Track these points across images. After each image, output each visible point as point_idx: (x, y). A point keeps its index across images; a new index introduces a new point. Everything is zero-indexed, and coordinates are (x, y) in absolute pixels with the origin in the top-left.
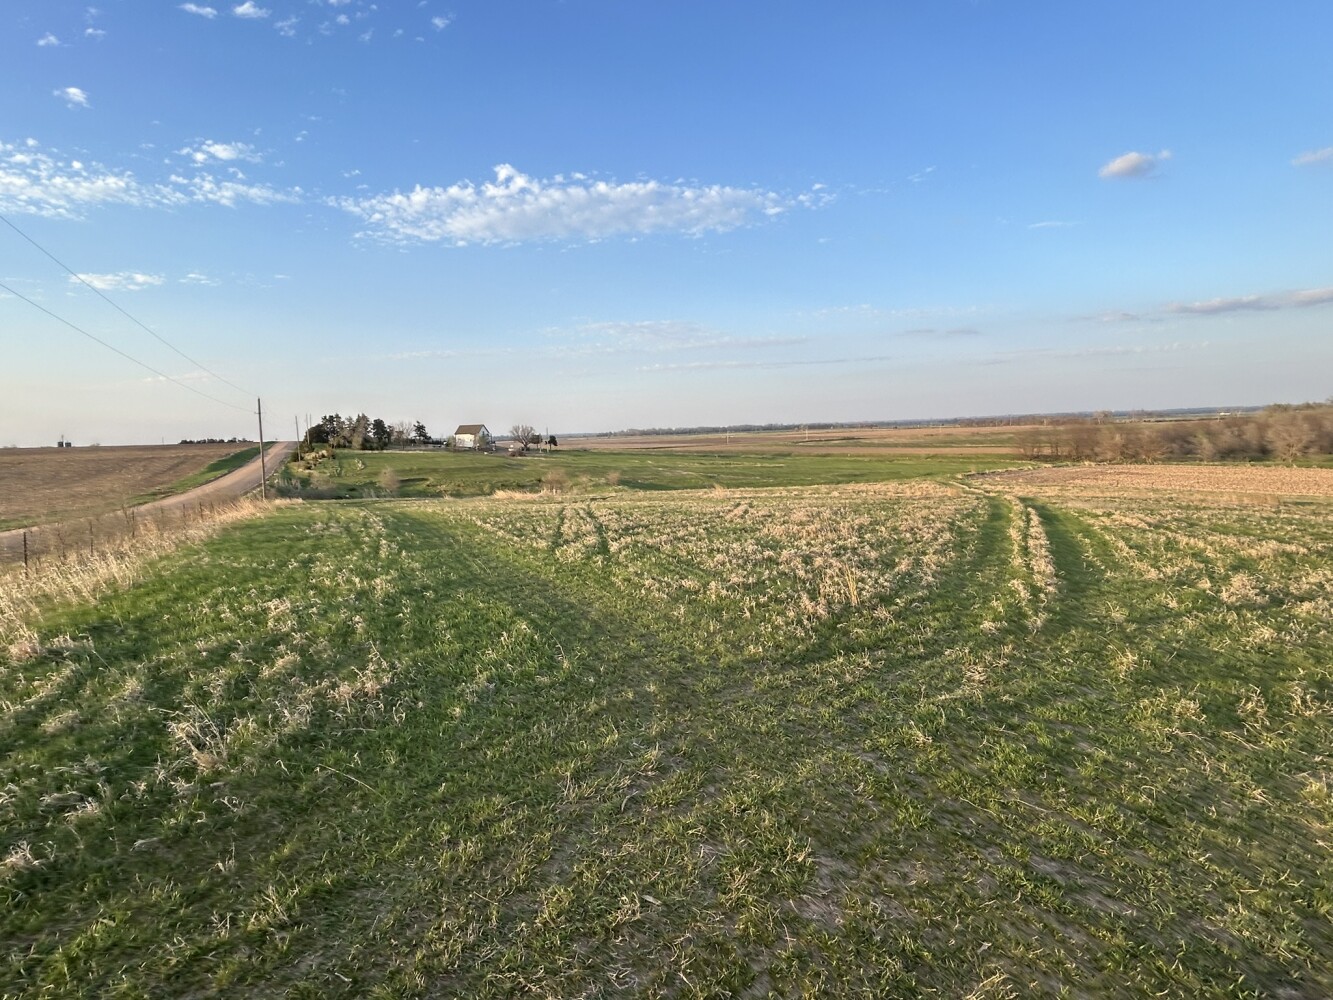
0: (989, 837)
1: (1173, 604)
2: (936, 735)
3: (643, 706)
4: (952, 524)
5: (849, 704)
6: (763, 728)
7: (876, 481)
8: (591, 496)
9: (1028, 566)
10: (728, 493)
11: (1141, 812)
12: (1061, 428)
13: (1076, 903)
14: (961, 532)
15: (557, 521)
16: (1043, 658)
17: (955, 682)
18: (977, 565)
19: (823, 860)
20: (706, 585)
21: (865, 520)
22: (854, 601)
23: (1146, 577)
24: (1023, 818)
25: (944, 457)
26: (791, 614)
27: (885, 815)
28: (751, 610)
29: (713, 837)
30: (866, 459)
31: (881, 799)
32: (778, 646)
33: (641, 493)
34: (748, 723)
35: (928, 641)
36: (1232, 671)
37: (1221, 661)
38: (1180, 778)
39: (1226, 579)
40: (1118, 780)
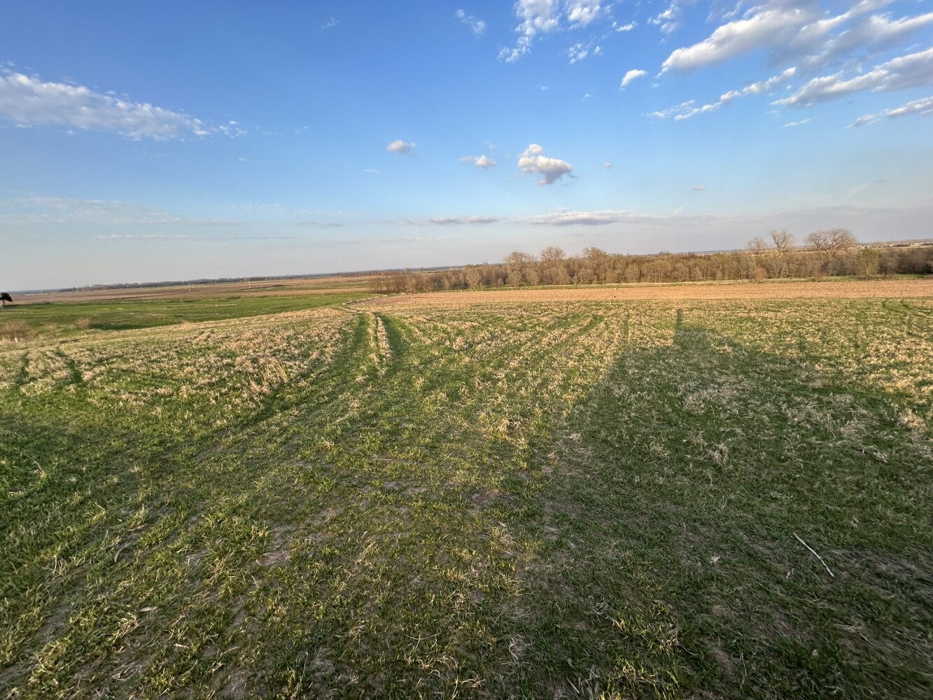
0: (365, 481)
1: (437, 354)
2: (336, 441)
3: (131, 483)
4: (340, 329)
5: (286, 438)
6: (231, 469)
7: (298, 310)
9: (377, 346)
10: (194, 325)
11: (426, 446)
12: (389, 277)
13: (403, 496)
14: (345, 333)
16: (386, 389)
17: (345, 411)
18: (354, 349)
19: (276, 529)
20: (178, 389)
21: (291, 332)
22: (286, 380)
23: (427, 343)
24: (380, 467)
25: (334, 294)
26: (245, 395)
27: (310, 491)
28: (216, 399)
29: (197, 548)
30: (291, 298)
31: (308, 483)
32: (238, 417)
34: (219, 469)
35: (330, 393)
36: (457, 377)
37: (453, 374)
38: (440, 427)
39: (455, 340)
40: (418, 435)
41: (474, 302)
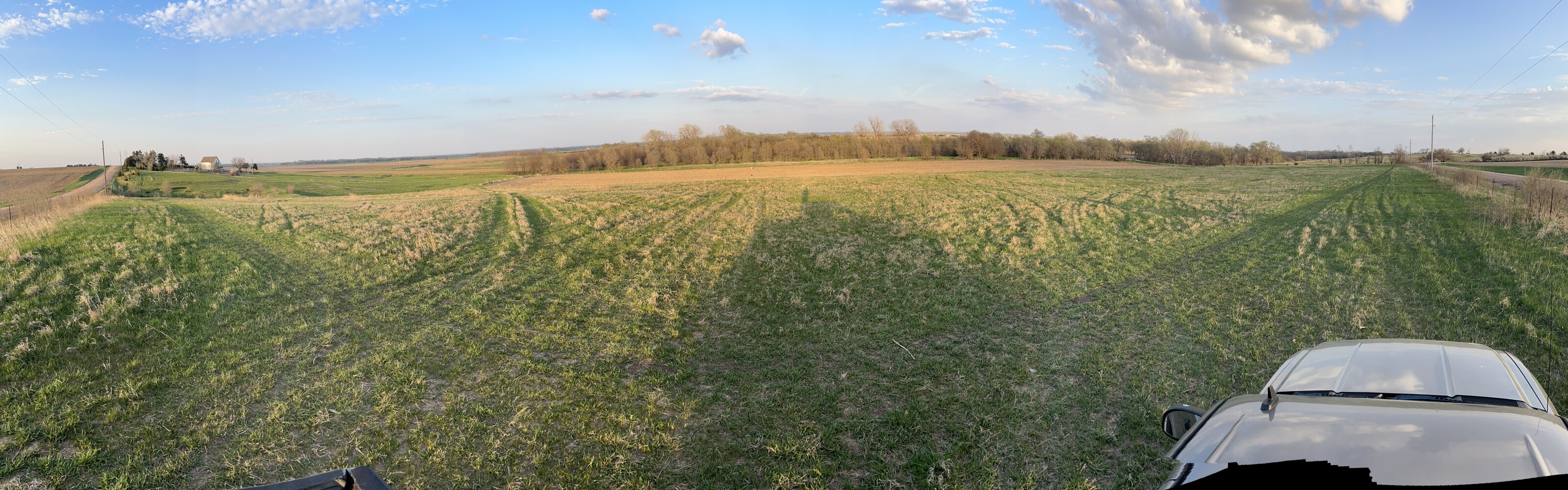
0: (514, 349)
1: (577, 233)
2: (483, 309)
3: (320, 309)
4: (480, 207)
5: (437, 301)
6: (391, 319)
7: (439, 189)
8: (278, 199)
9: (517, 224)
10: (358, 197)
11: (574, 320)
12: (524, 158)
13: (553, 366)
14: (484, 211)
15: (261, 211)
16: (528, 265)
17: (489, 283)
18: (493, 226)
19: (431, 380)
20: (352, 246)
21: (435, 208)
22: (434, 250)
23: (567, 223)
24: (527, 337)
25: (472, 174)
26: (400, 258)
27: (461, 352)
28: (378, 258)
29: (368, 378)
30: (433, 177)
31: (459, 345)
32: (395, 276)
33: (307, 198)
34: (381, 317)
35: (474, 265)
36: (601, 256)
37: (597, 253)
38: (586, 302)
39: (596, 219)
40: (564, 311)
41: (613, 184)
